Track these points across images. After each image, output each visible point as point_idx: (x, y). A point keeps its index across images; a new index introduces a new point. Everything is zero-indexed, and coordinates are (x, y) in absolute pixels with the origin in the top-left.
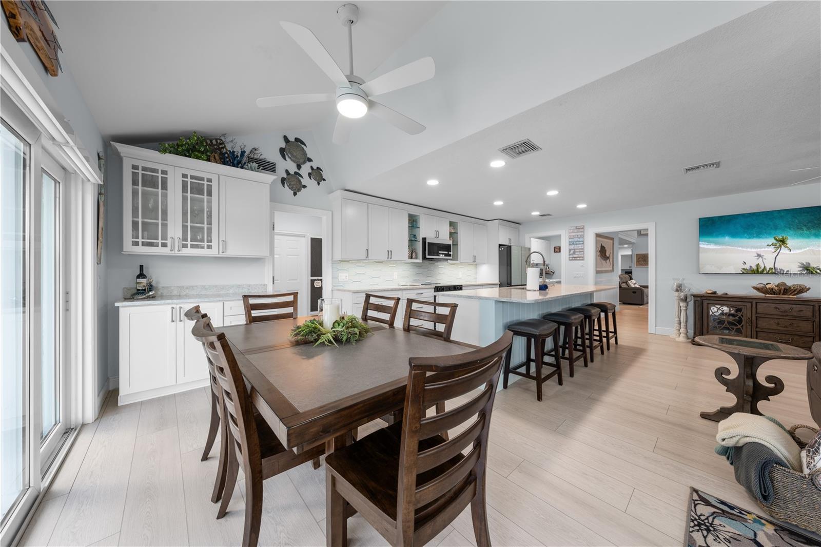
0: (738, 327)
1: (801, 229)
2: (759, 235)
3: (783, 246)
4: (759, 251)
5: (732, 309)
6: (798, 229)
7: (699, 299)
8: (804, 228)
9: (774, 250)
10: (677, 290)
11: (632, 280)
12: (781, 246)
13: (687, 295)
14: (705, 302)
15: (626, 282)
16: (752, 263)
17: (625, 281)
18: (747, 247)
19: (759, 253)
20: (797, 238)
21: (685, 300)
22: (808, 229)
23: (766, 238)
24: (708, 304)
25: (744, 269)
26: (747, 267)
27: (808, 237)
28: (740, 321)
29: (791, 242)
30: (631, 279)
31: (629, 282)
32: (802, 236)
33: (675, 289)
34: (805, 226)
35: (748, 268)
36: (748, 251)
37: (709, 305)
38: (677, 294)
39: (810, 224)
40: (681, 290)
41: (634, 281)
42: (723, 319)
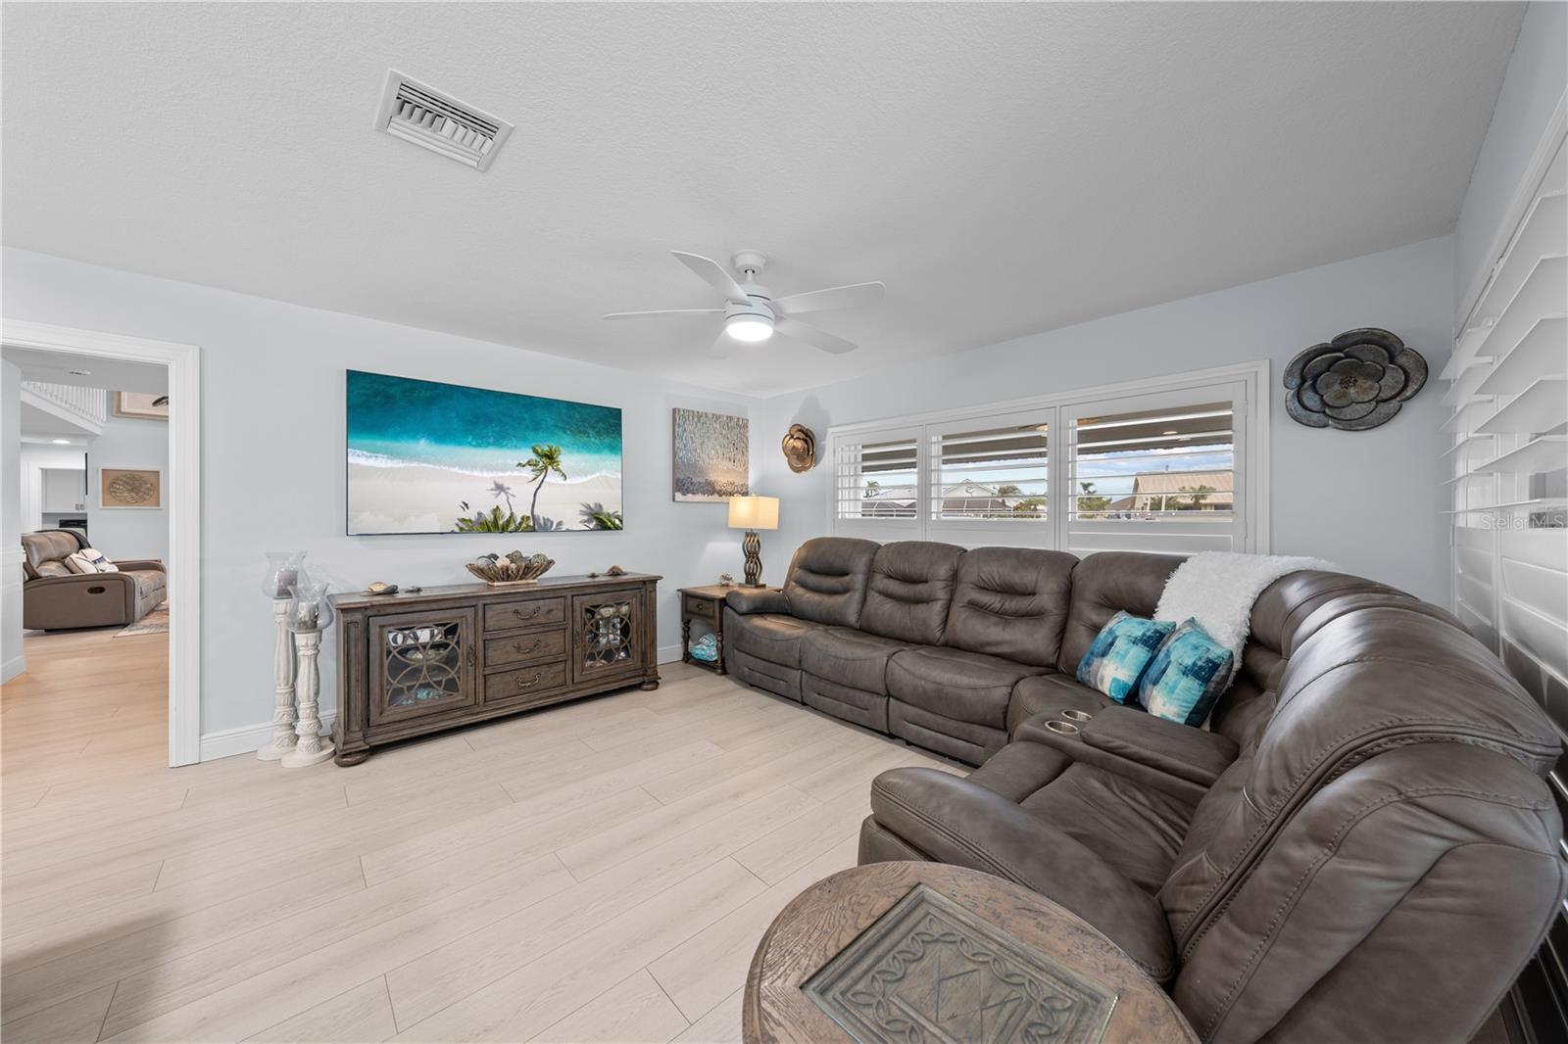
0: (450, 676)
1: (585, 432)
2: (500, 439)
3: (550, 467)
4: (500, 476)
5: (436, 632)
6: (580, 432)
7: (358, 617)
8: (591, 432)
9: (532, 476)
10: (284, 593)
11: (86, 551)
12: (546, 468)
13: (317, 606)
14: (375, 623)
15: (62, 559)
16: (483, 505)
17: (55, 553)
18: (473, 468)
19: (500, 482)
20: (578, 452)
21: (312, 625)
22: (598, 433)
23: (516, 447)
24: (382, 627)
25: (463, 520)
26: (471, 515)
27: (598, 450)
28: (451, 660)
29: (566, 459)
30: (82, 545)
31: (74, 556)
32: (587, 447)
33: (275, 588)
34: (593, 428)
35: (473, 518)
36: (474, 477)
37: (386, 630)
38: (283, 605)
39: (601, 425)
40: (295, 591)
41: (92, 553)
42: (417, 665)
